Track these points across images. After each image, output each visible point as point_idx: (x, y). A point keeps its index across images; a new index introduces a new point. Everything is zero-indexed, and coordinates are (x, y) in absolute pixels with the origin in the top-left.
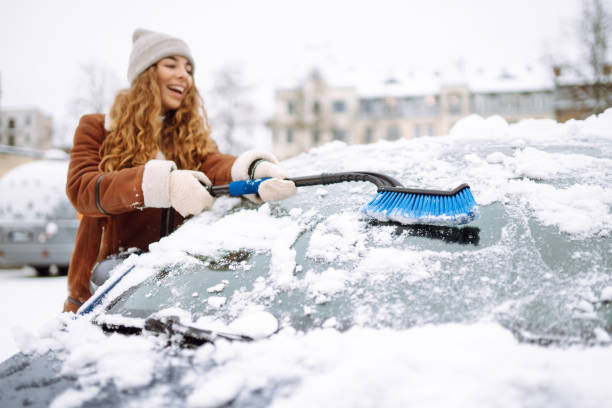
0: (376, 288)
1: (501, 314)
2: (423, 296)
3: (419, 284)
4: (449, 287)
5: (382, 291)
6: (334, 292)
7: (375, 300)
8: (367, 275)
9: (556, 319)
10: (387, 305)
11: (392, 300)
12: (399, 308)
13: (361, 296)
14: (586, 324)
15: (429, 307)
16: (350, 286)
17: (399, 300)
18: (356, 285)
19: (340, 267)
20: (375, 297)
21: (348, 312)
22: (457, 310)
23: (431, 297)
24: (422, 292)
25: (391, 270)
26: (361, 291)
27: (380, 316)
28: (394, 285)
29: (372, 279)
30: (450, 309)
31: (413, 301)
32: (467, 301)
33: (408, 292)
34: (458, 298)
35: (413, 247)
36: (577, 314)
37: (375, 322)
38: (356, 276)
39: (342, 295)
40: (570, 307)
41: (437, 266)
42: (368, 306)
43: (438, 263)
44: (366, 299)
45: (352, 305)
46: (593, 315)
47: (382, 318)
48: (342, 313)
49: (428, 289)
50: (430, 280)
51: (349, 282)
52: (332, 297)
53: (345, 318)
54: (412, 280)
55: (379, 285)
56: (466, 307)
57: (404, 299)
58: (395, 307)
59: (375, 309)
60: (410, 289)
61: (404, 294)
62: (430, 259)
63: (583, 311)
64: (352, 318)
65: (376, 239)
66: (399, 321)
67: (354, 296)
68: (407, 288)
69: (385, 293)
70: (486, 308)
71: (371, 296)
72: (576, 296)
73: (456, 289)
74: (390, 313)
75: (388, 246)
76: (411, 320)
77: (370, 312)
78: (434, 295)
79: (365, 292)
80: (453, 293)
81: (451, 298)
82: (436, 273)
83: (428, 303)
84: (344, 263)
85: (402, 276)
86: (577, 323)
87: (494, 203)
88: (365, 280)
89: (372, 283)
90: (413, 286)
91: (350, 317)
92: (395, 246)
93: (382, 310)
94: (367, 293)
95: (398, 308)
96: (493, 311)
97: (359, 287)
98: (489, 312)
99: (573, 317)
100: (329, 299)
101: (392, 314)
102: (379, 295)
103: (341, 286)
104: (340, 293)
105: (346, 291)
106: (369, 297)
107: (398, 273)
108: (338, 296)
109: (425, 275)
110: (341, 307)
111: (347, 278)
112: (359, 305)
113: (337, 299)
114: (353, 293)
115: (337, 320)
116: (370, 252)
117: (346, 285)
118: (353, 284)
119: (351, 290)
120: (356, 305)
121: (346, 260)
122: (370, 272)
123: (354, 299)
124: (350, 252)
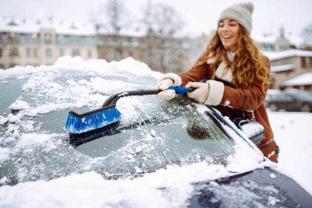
0: (28, 157)
1: (94, 164)
2: (55, 159)
3: (51, 153)
4: (67, 153)
5: (32, 158)
6: (3, 161)
7: (28, 164)
8: (22, 149)
9: (118, 164)
10: (36, 166)
11: (38, 163)
12: (42, 166)
13: (20, 162)
14: (131, 165)
15: (58, 165)
16: (13, 156)
17: (41, 162)
18: (16, 156)
19: (5, 146)
20: (28, 162)
21: (14, 172)
22: (72, 165)
23: (58, 159)
24: (54, 157)
25: (35, 145)
26: (20, 159)
27: (32, 173)
28: (38, 154)
29: (25, 151)
30: (69, 164)
31: (49, 162)
32: (77, 159)
33: (46, 157)
34: (72, 158)
35: (46, 132)
36: (127, 161)
37: (30, 176)
38: (16, 150)
39: (9, 162)
40: (124, 157)
41: (60, 142)
42: (25, 167)
43: (60, 140)
44: (23, 164)
45: (15, 168)
46: (133, 160)
47: (34, 173)
48: (10, 173)
49: (57, 155)
50: (57, 150)
52: (2, 165)
53: (12, 176)
54: (47, 150)
55: (30, 155)
56: (77, 162)
57: (44, 161)
58: (40, 166)
59: (29, 169)
60: (47, 155)
61: (44, 158)
62: (55, 138)
63: (129, 159)
64: (16, 176)
65: (25, 128)
66: (44, 174)
67: (16, 162)
68: (45, 155)
69: (34, 159)
70: (86, 162)
71: (26, 161)
72: (125, 152)
73: (70, 154)
74: (38, 170)
75: (32, 132)
76: (49, 173)
77: (26, 171)
78: (60, 157)
79: (22, 159)
80: (70, 156)
81: (69, 158)
82: (59, 145)
83: (58, 162)
84: (7, 143)
85: (42, 148)
86: (127, 164)
87: (84, 106)
88: (21, 152)
89: (25, 154)
90: (49, 153)
91: (15, 175)
92: (36, 131)
93: (33, 169)
94: (23, 160)
95: (42, 167)
96: (90, 163)
97: (19, 157)
98: (88, 164)
99: (125, 162)
101: (39, 171)
102: (30, 161)
103: (7, 157)
104: (7, 161)
105: (10, 160)
106: (25, 162)
107: (40, 147)
108: (6, 163)
109: (54, 147)
110: (9, 170)
111: (10, 152)
112: (19, 168)
113: (6, 165)
114: (15, 161)
115: (7, 178)
116: (22, 136)
117: (10, 156)
118: (14, 155)
119: (13, 159)
120: (18, 167)
121: (8, 142)
122: (23, 147)
123: (16, 164)
124: (10, 136)
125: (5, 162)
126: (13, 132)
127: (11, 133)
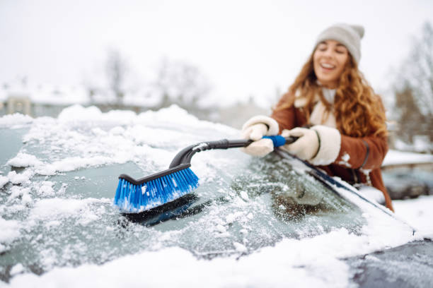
0: (54, 232)
1: (166, 241)
2: (99, 235)
3: (92, 226)
4: (118, 225)
5: (60, 235)
6: (12, 241)
7: (56, 243)
8: (41, 222)
9: (205, 239)
10: (69, 245)
11: (73, 241)
12: (82, 246)
13: (40, 241)
14: (226, 240)
15: (107, 243)
16: (27, 233)
17: (78, 241)
18: (32, 231)
19: (10, 218)
20: (55, 240)
21: (34, 257)
22: (132, 242)
23: (106, 235)
24: (97, 232)
25: (62, 215)
26: (40, 236)
27: (66, 256)
28: (69, 228)
29: (47, 225)
30: (126, 242)
31: (92, 240)
32: (137, 235)
33: (84, 233)
34: (128, 233)
35: (76, 196)
36: (218, 235)
37: (63, 262)
38: (31, 223)
39: (21, 242)
40: (211, 230)
41: (102, 210)
42: (51, 249)
43: (102, 207)
44: (47, 243)
45: (35, 250)
46: (228, 234)
47: (69, 258)
48: (26, 258)
49: (100, 229)
50: (100, 221)
51: (25, 230)
52: (11, 246)
53: (31, 263)
54: (84, 222)
55: (55, 230)
56: (137, 239)
57: (83, 239)
58: (76, 246)
59: (59, 251)
60: (86, 230)
61: (81, 234)
62: (93, 204)
63: (220, 233)
64: (39, 262)
65: (40, 192)
66: (86, 258)
67: (34, 242)
68: (82, 230)
69: (64, 236)
70: (153, 239)
71: (51, 240)
72: (211, 222)
73: (124, 227)
74: (74, 252)
75: (53, 197)
76: (96, 256)
77: (54, 253)
78: (108, 232)
79: (43, 237)
80: (123, 230)
81: (123, 233)
82: (103, 215)
83: (105, 240)
84: (13, 214)
85: (74, 220)
86: (219, 241)
87: (128, 162)
88: (39, 226)
89: (48, 229)
90: (87, 227)
91: (36, 261)
92: (59, 196)
93: (67, 250)
94: (46, 238)
95: (80, 247)
96: (159, 239)
97: (37, 234)
98: (157, 241)
99: (216, 237)
100: (8, 248)
101: (77, 253)
102: (58, 238)
103: (17, 234)
104: (18, 241)
105: (23, 239)
106: (50, 241)
107: (70, 218)
108: (16, 244)
109: (95, 217)
110: (23, 253)
111: (21, 226)
112: (42, 250)
113: (16, 246)
114: (32, 239)
115: (24, 266)
116: (37, 203)
117: (22, 233)
118: (29, 231)
119: (28, 237)
120: (39, 249)
121: (14, 211)
122: (43, 219)
123: (35, 244)
124: (17, 204)
125: (14, 242)
126: (20, 197)
127: (17, 199)
